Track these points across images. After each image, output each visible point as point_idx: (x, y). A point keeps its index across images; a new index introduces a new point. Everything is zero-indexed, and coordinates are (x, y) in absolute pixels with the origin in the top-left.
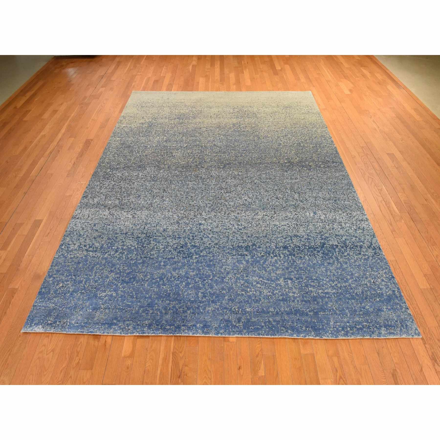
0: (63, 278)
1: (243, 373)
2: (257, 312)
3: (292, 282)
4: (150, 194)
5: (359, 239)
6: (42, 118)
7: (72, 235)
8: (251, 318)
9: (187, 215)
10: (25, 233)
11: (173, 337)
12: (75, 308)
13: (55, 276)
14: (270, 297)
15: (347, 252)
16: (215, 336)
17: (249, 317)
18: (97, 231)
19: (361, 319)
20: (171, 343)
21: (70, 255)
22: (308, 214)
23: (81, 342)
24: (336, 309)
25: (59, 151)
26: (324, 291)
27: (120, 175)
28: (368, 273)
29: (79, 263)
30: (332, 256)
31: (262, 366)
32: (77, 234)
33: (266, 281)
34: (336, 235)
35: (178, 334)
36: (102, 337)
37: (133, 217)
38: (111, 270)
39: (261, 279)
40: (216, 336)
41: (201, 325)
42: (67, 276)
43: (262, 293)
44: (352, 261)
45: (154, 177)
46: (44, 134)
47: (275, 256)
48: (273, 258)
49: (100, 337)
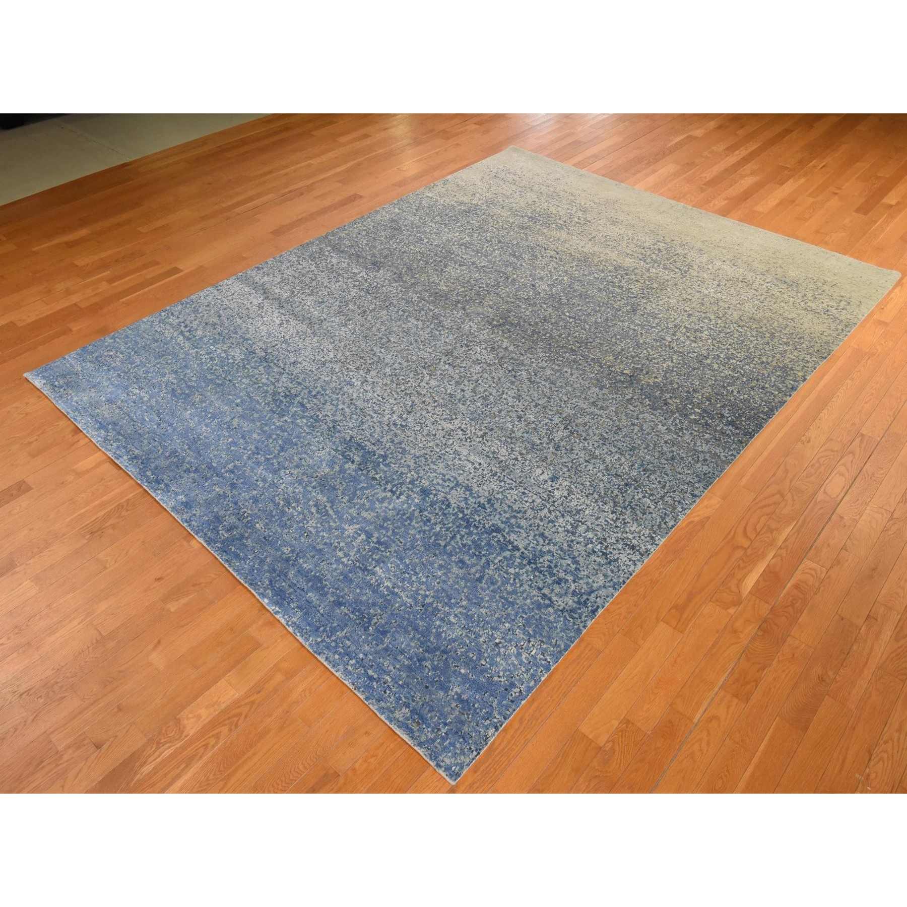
0: (123, 347)
1: (154, 588)
2: (265, 538)
3: (366, 540)
4: (340, 307)
5: (576, 569)
6: (337, 139)
7: (188, 306)
8: (247, 538)
9: (348, 361)
10: (149, 277)
11: (141, 490)
12: (94, 387)
13: (118, 340)
14: (306, 534)
15: (520, 569)
16: (180, 521)
17: (246, 535)
18: (220, 316)
19: (391, 668)
20: (131, 493)
21: (160, 327)
22: (539, 471)
23: (58, 425)
24: (376, 623)
25: (302, 194)
26: (394, 588)
27: (334, 261)
28: (507, 625)
29: (157, 341)
30: (484, 555)
31: (184, 601)
32: (194, 308)
33: (331, 512)
34: (542, 535)
35: (146, 486)
36: (81, 433)
37: (281, 324)
38: (176, 371)
39: (328, 505)
40: (182, 523)
41: (183, 499)
42: (129, 348)
43: (305, 522)
44: (509, 588)
45: (376, 287)
46: (312, 163)
47: (391, 491)
48: (385, 492)
49: (78, 433)
